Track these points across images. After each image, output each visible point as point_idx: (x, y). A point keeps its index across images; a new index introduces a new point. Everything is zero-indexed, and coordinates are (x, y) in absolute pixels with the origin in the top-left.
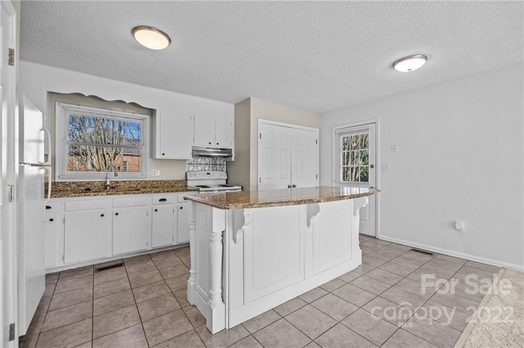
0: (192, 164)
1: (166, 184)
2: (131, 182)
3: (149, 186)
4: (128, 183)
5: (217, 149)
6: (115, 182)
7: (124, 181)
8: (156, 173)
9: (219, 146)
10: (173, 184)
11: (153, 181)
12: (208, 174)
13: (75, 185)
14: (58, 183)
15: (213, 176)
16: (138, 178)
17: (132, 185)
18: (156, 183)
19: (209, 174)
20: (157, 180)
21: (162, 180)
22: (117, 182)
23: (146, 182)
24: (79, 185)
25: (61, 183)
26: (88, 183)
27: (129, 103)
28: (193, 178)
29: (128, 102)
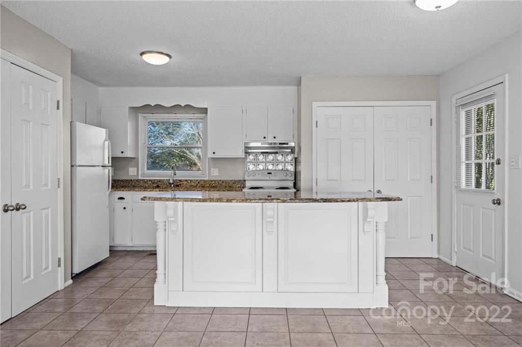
0: (252, 162)
1: (224, 184)
2: (191, 181)
3: (208, 185)
4: (189, 181)
5: (275, 144)
6: (179, 180)
7: (186, 180)
8: (215, 172)
9: (278, 141)
10: (231, 184)
11: (211, 181)
12: (268, 173)
13: (150, 182)
14: (140, 180)
15: (276, 176)
16: (198, 177)
17: (193, 184)
18: (214, 182)
19: (271, 173)
20: (215, 179)
21: (219, 179)
22: (180, 181)
23: (205, 181)
24: (153, 182)
25: (142, 180)
26: (160, 181)
27: (185, 106)
28: (251, 178)
29: (183, 105)
